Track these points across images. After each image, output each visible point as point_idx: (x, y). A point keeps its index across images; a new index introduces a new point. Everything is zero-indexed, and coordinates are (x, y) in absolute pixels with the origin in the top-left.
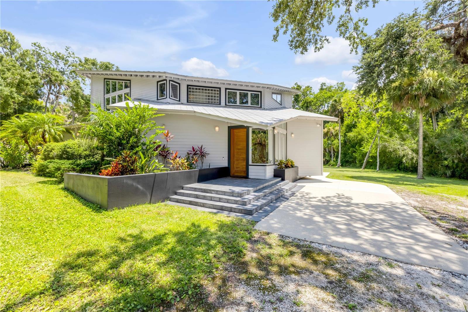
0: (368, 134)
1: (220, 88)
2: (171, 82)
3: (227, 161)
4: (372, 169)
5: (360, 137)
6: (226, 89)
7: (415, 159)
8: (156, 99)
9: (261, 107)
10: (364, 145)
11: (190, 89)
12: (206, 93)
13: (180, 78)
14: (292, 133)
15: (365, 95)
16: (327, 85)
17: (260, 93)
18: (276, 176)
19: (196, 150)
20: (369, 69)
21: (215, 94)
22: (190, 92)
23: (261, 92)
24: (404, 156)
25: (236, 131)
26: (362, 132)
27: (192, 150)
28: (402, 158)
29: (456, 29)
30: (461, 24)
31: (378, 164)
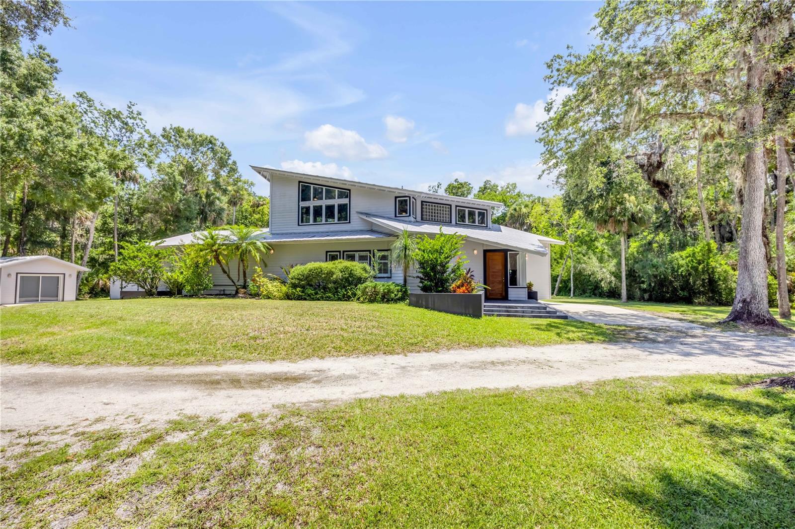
1: (451, 205)
6: (456, 206)
7: (614, 282)
8: (394, 215)
9: (487, 226)
11: (424, 205)
17: (485, 212)
21: (446, 211)
22: (424, 208)
23: (486, 210)
24: (602, 279)
25: (490, 254)
28: (601, 281)
29: (649, 159)
30: (653, 155)
31: (572, 289)
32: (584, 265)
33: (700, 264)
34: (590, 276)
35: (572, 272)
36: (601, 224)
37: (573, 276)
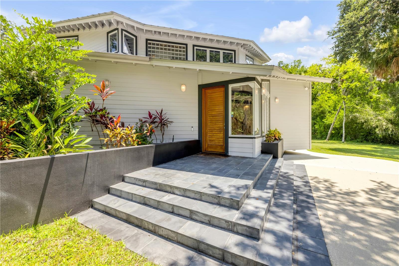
0: (329, 106)
1: (186, 45)
2: (124, 32)
3: (197, 133)
4: (334, 140)
5: (321, 109)
6: (194, 46)
7: (391, 129)
10: (327, 116)
11: (150, 44)
12: (169, 53)
13: (136, 25)
14: (276, 98)
15: (341, 62)
16: (284, 63)
17: (233, 52)
18: (264, 152)
19: (153, 116)
20: (351, 30)
21: (180, 51)
22: (150, 48)
23: (235, 51)
24: (377, 127)
25: (209, 91)
26: (323, 105)
27: (149, 117)
28: (375, 128)
31: (344, 135)
32: (357, 114)
34: (363, 123)
35: (344, 121)
36: (381, 68)
37: (345, 124)
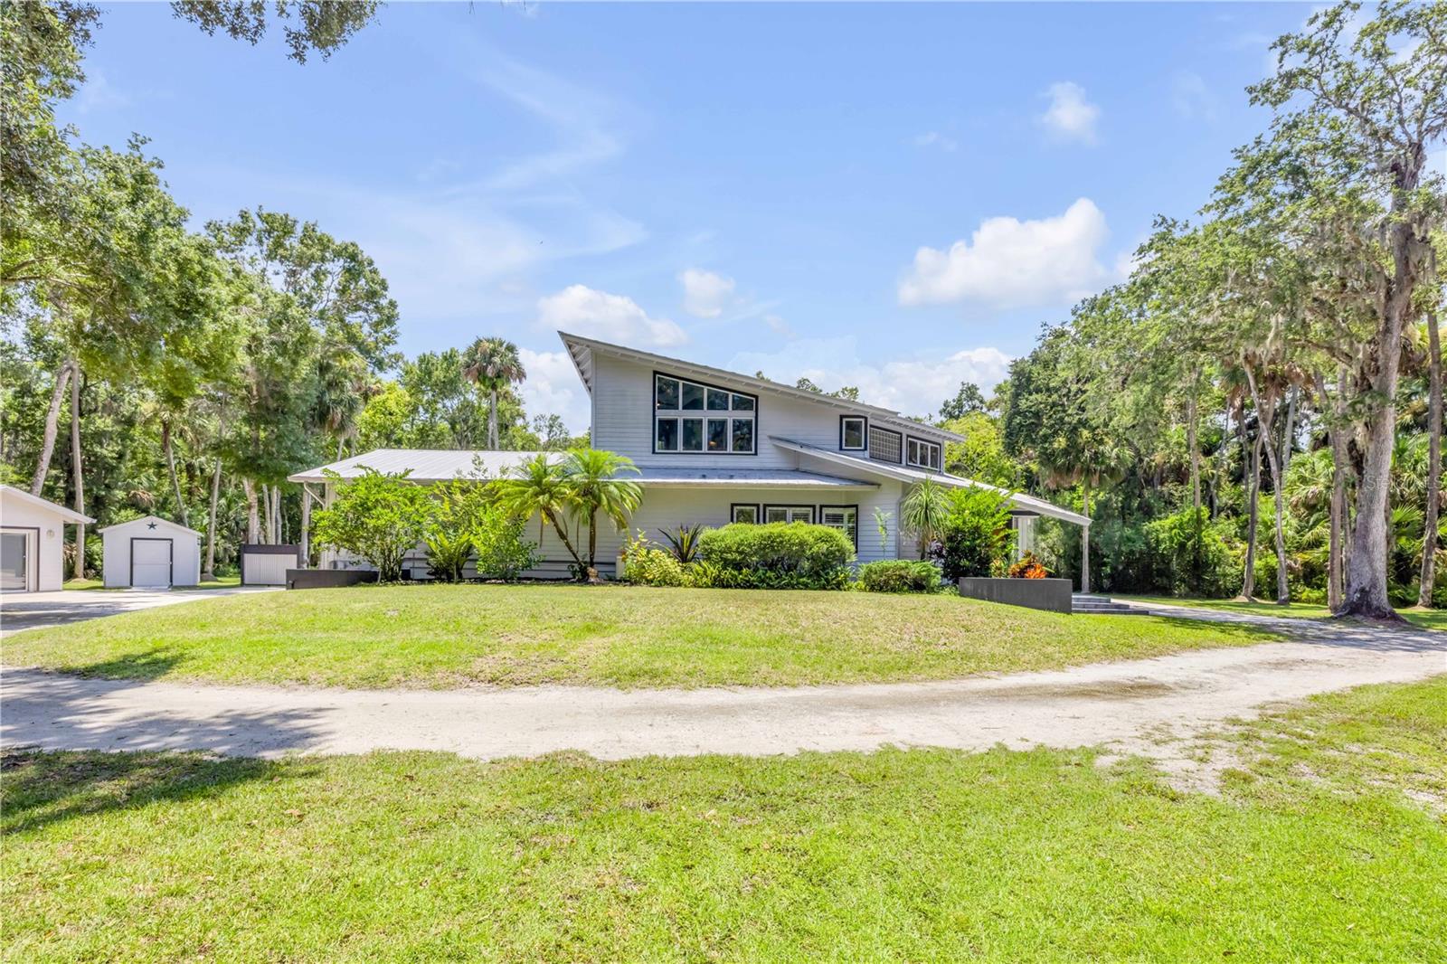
1: (901, 434)
6: (908, 436)
8: (838, 447)
9: (940, 471)
33: (1189, 539)
